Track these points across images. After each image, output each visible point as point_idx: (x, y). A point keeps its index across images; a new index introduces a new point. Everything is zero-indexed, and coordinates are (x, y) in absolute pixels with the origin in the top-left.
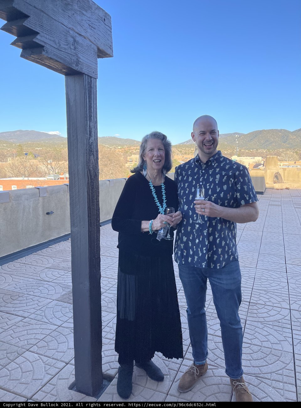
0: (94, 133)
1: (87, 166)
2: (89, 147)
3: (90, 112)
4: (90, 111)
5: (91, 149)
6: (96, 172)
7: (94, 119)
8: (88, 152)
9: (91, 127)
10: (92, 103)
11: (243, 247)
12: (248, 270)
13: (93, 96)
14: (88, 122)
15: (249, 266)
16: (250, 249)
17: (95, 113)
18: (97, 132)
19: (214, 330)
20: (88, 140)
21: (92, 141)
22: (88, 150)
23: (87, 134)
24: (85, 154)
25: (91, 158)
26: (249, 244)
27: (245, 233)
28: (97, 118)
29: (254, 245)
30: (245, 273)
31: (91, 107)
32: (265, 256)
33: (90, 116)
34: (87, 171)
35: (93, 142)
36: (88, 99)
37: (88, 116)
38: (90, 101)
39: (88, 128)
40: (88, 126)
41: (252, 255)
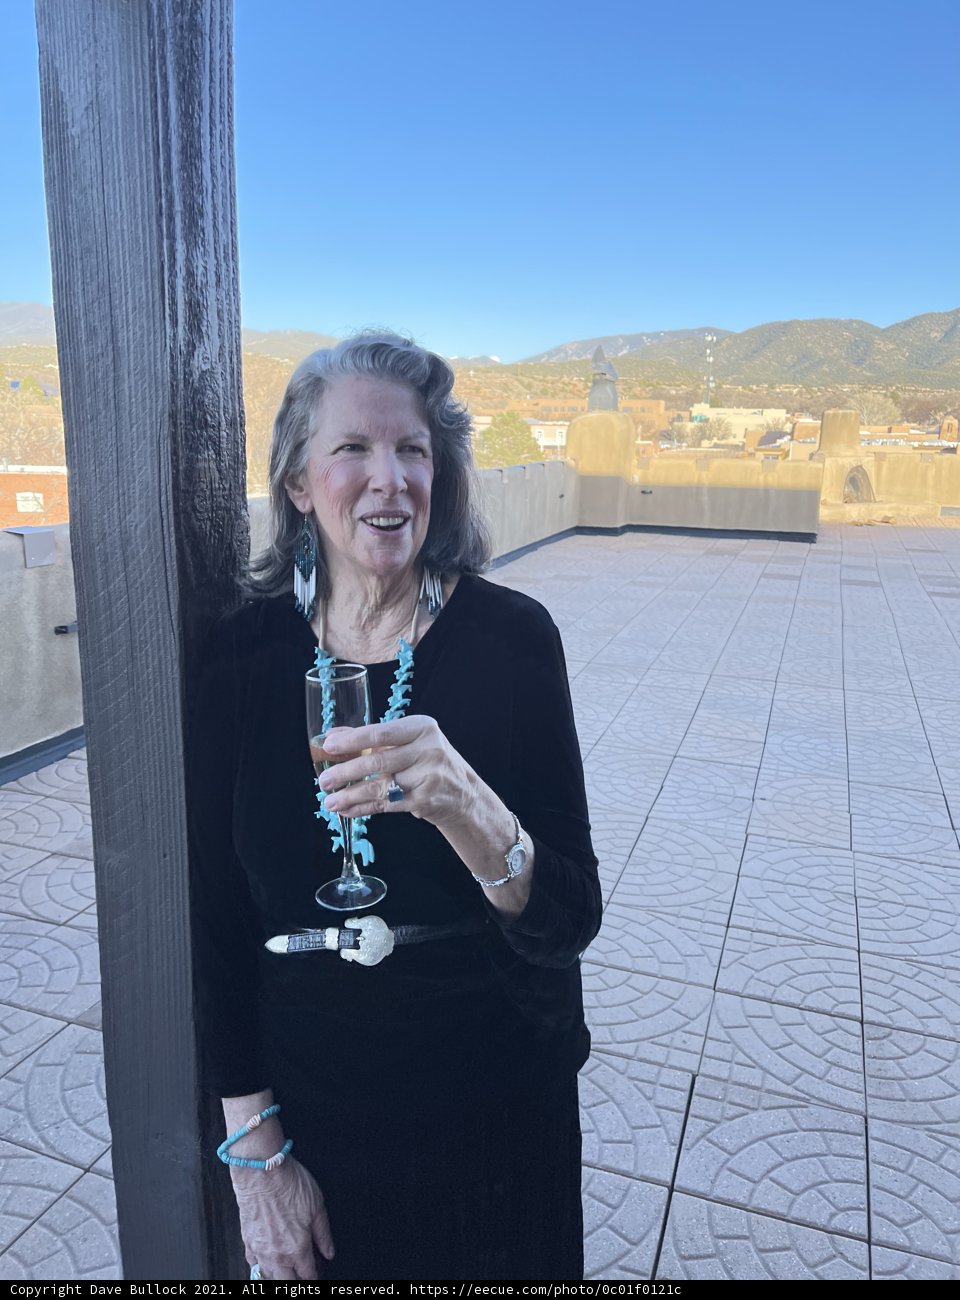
0: (220, 318)
1: (176, 515)
2: (185, 398)
3: (191, 184)
4: (190, 179)
5: (199, 414)
6: (230, 546)
7: (215, 226)
8: (181, 431)
9: (199, 279)
10: (205, 129)
11: (786, 753)
12: (824, 861)
13: (206, 83)
14: (180, 247)
15: (824, 840)
16: (812, 763)
17: (224, 196)
18: (238, 310)
19: (748, 1179)
20: (180, 361)
21: (205, 368)
22: (181, 420)
23: (175, 323)
24: (167, 446)
25: (201, 465)
26: (804, 741)
27: (784, 696)
28: (233, 224)
29: (825, 747)
30: (816, 871)
31: (199, 155)
32: (873, 795)
33: (193, 214)
34: (179, 541)
35: (211, 372)
36: (179, 99)
37: (178, 207)
38: (188, 117)
39: (180, 283)
40: (181, 274)
41: (825, 788)
